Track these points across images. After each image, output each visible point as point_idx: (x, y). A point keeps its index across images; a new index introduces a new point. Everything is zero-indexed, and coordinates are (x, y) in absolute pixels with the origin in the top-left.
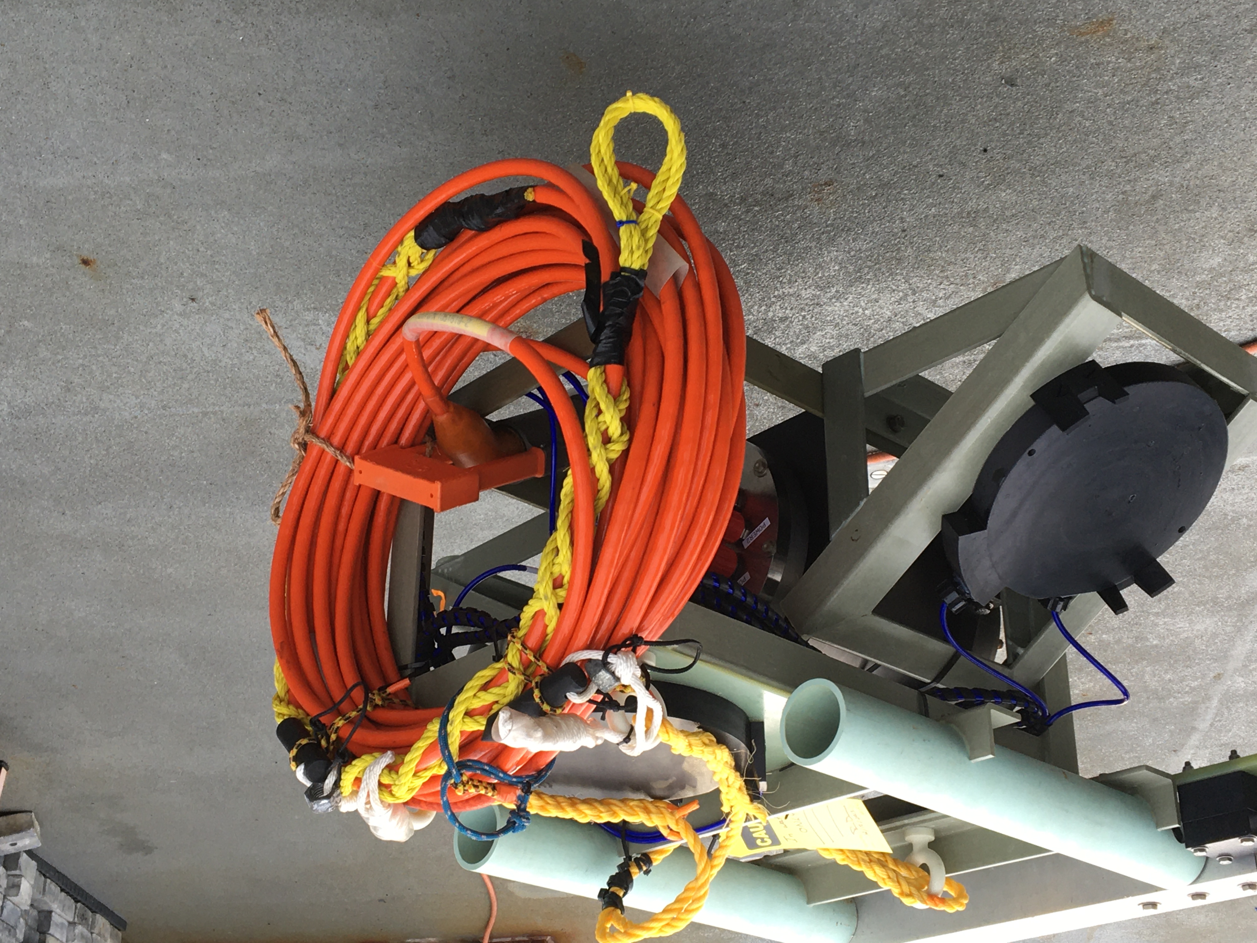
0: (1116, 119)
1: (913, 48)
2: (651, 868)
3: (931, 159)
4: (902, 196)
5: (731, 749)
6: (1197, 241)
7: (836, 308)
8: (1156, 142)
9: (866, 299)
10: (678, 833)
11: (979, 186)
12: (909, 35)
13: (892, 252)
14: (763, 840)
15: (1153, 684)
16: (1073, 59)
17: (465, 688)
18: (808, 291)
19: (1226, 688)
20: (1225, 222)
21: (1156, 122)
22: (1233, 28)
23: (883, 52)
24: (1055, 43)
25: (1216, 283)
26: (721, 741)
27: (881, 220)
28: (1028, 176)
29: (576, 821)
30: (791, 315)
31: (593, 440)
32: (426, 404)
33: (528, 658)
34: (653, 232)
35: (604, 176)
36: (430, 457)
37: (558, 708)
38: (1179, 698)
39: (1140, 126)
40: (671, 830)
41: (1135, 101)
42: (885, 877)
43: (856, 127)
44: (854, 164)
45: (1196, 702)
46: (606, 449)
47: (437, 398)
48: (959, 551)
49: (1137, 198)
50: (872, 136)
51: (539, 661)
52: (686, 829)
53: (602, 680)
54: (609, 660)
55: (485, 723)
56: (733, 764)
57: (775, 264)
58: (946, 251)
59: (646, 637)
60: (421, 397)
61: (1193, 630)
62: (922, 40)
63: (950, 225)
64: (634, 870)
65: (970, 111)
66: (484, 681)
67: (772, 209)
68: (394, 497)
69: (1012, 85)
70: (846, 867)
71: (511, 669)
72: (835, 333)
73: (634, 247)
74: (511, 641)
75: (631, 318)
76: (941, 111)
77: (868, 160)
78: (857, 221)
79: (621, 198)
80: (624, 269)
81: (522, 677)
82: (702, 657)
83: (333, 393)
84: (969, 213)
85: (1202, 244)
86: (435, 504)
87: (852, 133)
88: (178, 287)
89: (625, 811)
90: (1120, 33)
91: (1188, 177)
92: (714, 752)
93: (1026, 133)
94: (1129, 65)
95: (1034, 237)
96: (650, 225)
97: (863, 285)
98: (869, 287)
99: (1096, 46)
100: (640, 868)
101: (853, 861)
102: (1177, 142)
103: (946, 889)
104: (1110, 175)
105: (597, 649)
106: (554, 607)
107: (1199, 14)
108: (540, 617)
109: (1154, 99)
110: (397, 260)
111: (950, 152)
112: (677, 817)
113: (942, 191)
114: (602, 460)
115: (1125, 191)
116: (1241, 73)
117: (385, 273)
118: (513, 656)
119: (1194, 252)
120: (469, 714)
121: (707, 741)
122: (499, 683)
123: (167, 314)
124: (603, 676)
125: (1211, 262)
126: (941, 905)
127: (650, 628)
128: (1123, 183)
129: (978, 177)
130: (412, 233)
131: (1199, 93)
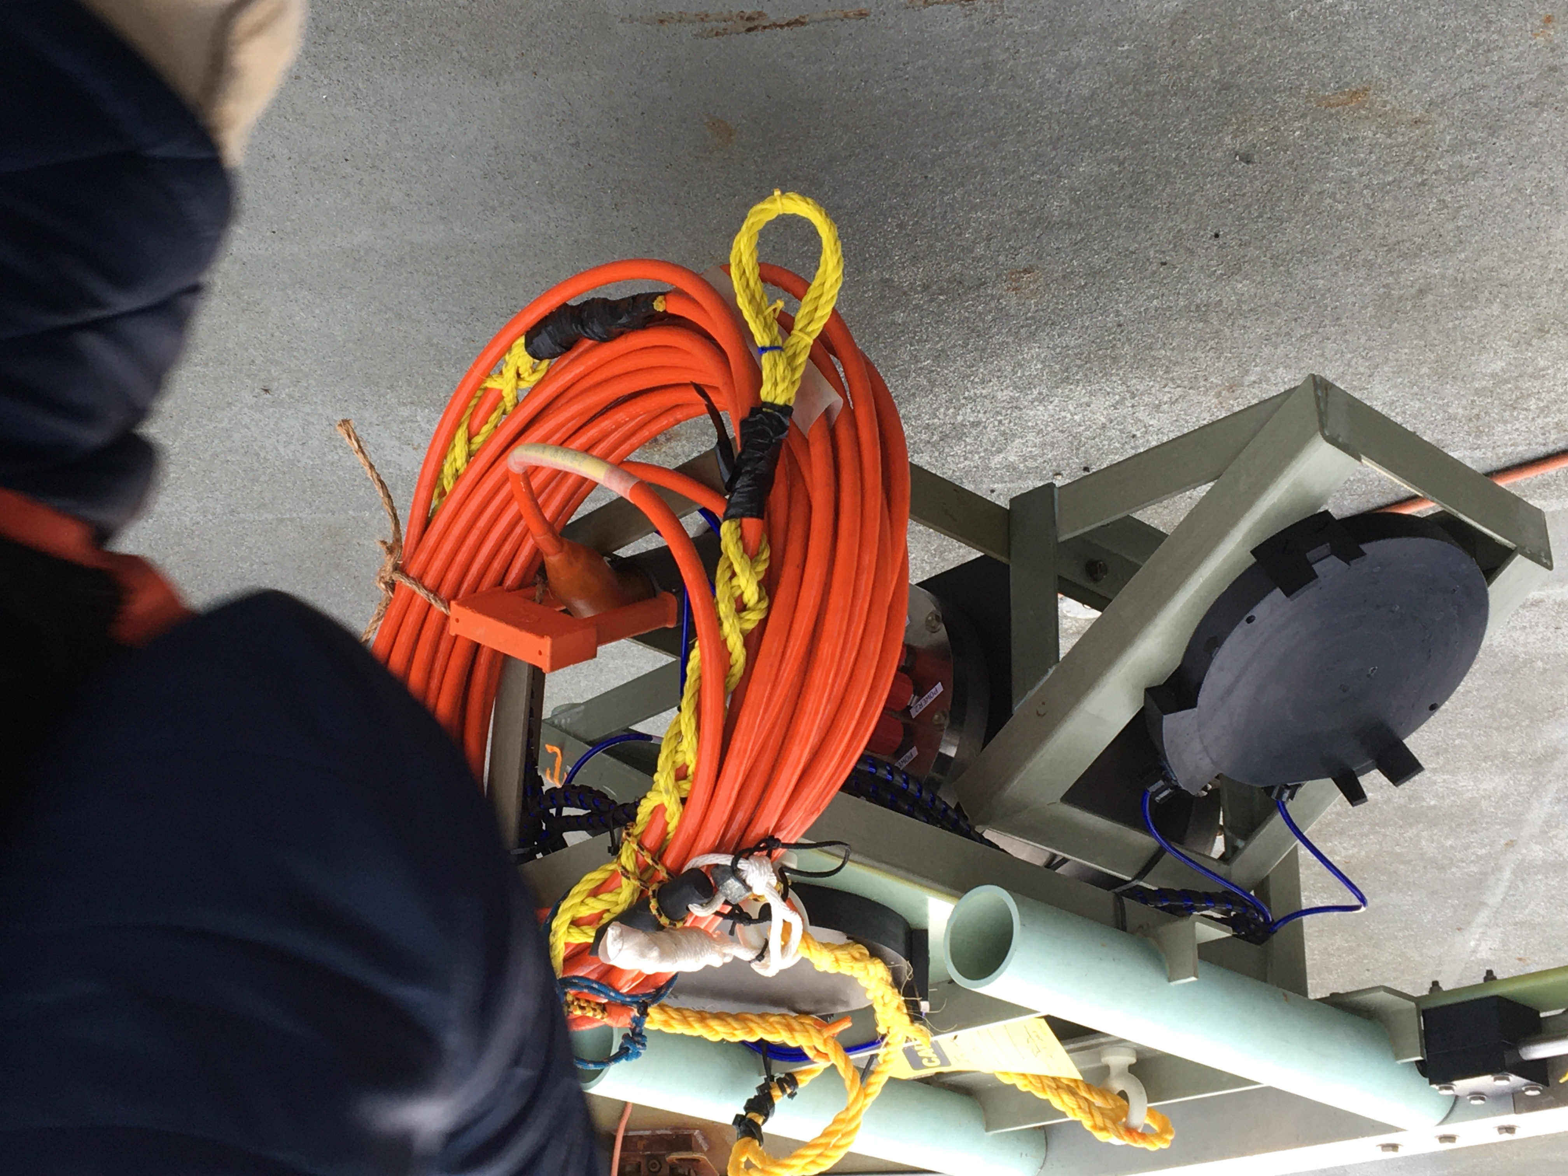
0: (1374, 202)
1: (1127, 118)
2: (797, 1090)
3: (1152, 245)
4: (1118, 286)
5: (886, 962)
6: (1475, 342)
7: (1039, 413)
8: (1423, 229)
9: (1075, 403)
10: (826, 1054)
11: (1209, 276)
12: (1124, 103)
13: (1107, 349)
14: (930, 1060)
15: (1431, 849)
16: (1321, 133)
17: (571, 893)
18: (1005, 392)
19: (1520, 857)
20: (1508, 321)
21: (1423, 206)
22: (1514, 101)
23: (1094, 122)
24: (1299, 115)
25: (1499, 391)
26: (875, 954)
27: (1091, 313)
28: (1269, 265)
29: (706, 1040)
30: (984, 420)
31: (725, 608)
32: (535, 542)
33: (645, 861)
34: (803, 358)
35: (744, 291)
36: (540, 603)
37: (678, 921)
38: (1464, 868)
39: (1404, 210)
40: (818, 1051)
41: (1397, 182)
42: (1075, 1107)
43: (1061, 207)
44: (1058, 248)
45: (1485, 874)
46: (741, 618)
47: (549, 536)
48: (1164, 731)
49: (1402, 292)
50: (1080, 217)
51: (657, 864)
52: (836, 1051)
53: (730, 889)
54: (739, 866)
55: (593, 934)
56: (890, 979)
57: (966, 361)
58: (1171, 349)
59: (784, 838)
60: (529, 535)
61: (1478, 790)
62: (1139, 110)
63: (1175, 320)
64: (776, 1093)
65: (1198, 191)
66: (591, 886)
67: (961, 299)
68: (495, 653)
69: (1248, 162)
70: (1029, 1093)
71: (626, 873)
72: (1037, 441)
73: (778, 379)
74: (626, 839)
75: (774, 461)
76: (1163, 190)
77: (1076, 244)
78: (1062, 313)
79: (765, 318)
80: (765, 404)
81: (637, 883)
82: (851, 857)
83: (427, 523)
84: (1198, 307)
85: (1481, 345)
86: (544, 663)
87: (1056, 213)
88: (248, 376)
89: (765, 1029)
90: (1377, 106)
91: (1463, 269)
92: (866, 968)
93: (1265, 216)
94: (1389, 141)
95: (1278, 335)
96: (798, 351)
97: (1072, 387)
98: (1078, 389)
99: (1349, 120)
100: (783, 1091)
101: (1036, 1088)
102: (1450, 228)
103: (1147, 1121)
104: (1369, 265)
105: (726, 852)
106: (676, 801)
107: (1474, 84)
108: (660, 813)
109: (1420, 180)
110: (504, 371)
111: (1174, 237)
112: (826, 1035)
113: (1165, 281)
114: (735, 632)
115: (1388, 284)
116: (1525, 151)
117: (490, 384)
118: (627, 858)
119: (1473, 355)
120: (576, 923)
121: (857, 955)
122: (611, 888)
123: (235, 406)
124: (732, 884)
125: (1493, 366)
126: (1140, 1141)
127: (789, 828)
128: (1384, 275)
129: (1208, 266)
130: (522, 340)
131: (1474, 173)
